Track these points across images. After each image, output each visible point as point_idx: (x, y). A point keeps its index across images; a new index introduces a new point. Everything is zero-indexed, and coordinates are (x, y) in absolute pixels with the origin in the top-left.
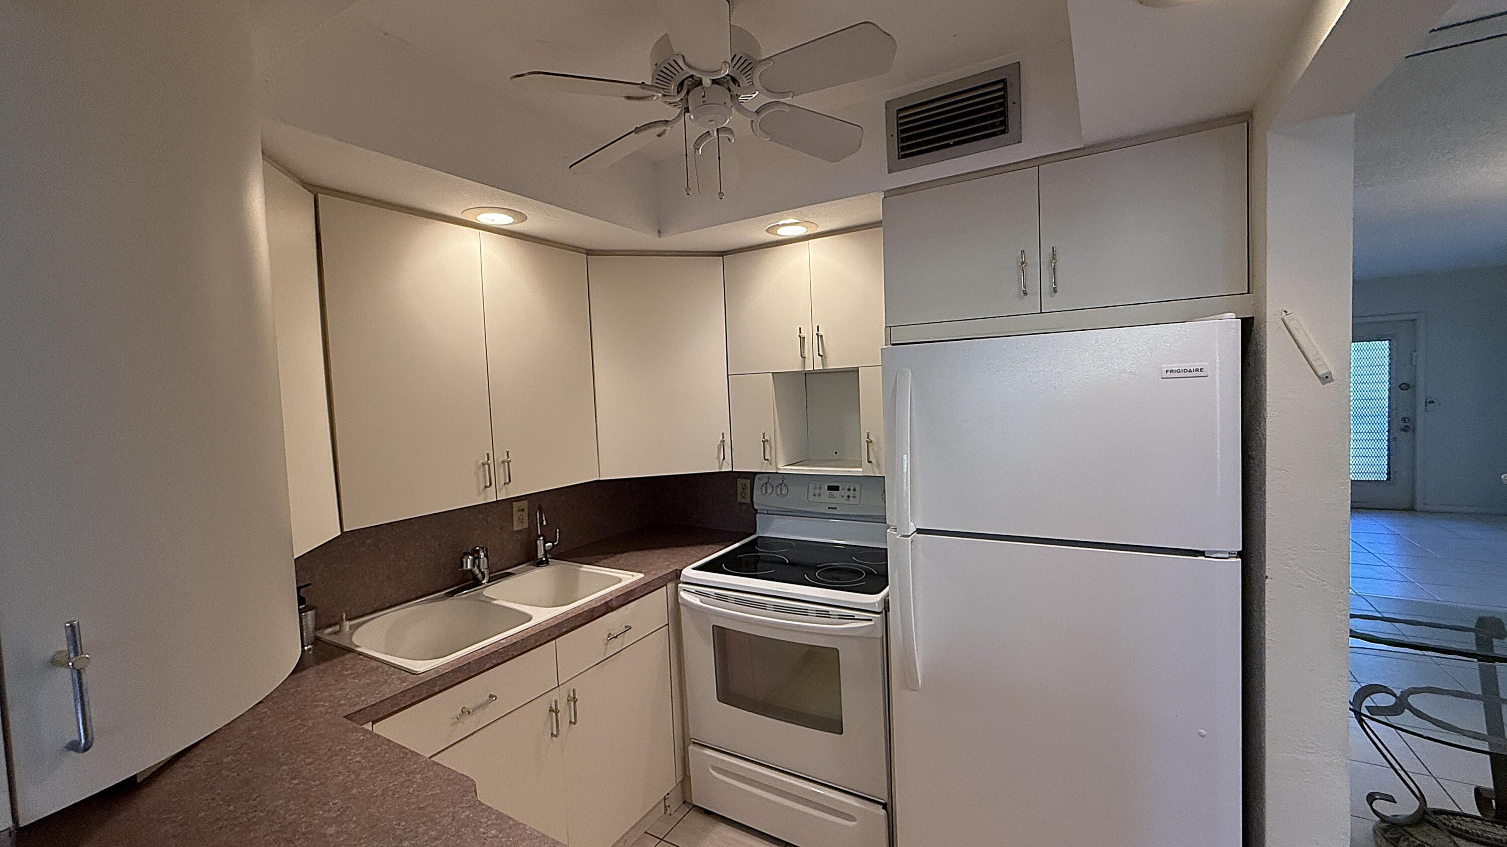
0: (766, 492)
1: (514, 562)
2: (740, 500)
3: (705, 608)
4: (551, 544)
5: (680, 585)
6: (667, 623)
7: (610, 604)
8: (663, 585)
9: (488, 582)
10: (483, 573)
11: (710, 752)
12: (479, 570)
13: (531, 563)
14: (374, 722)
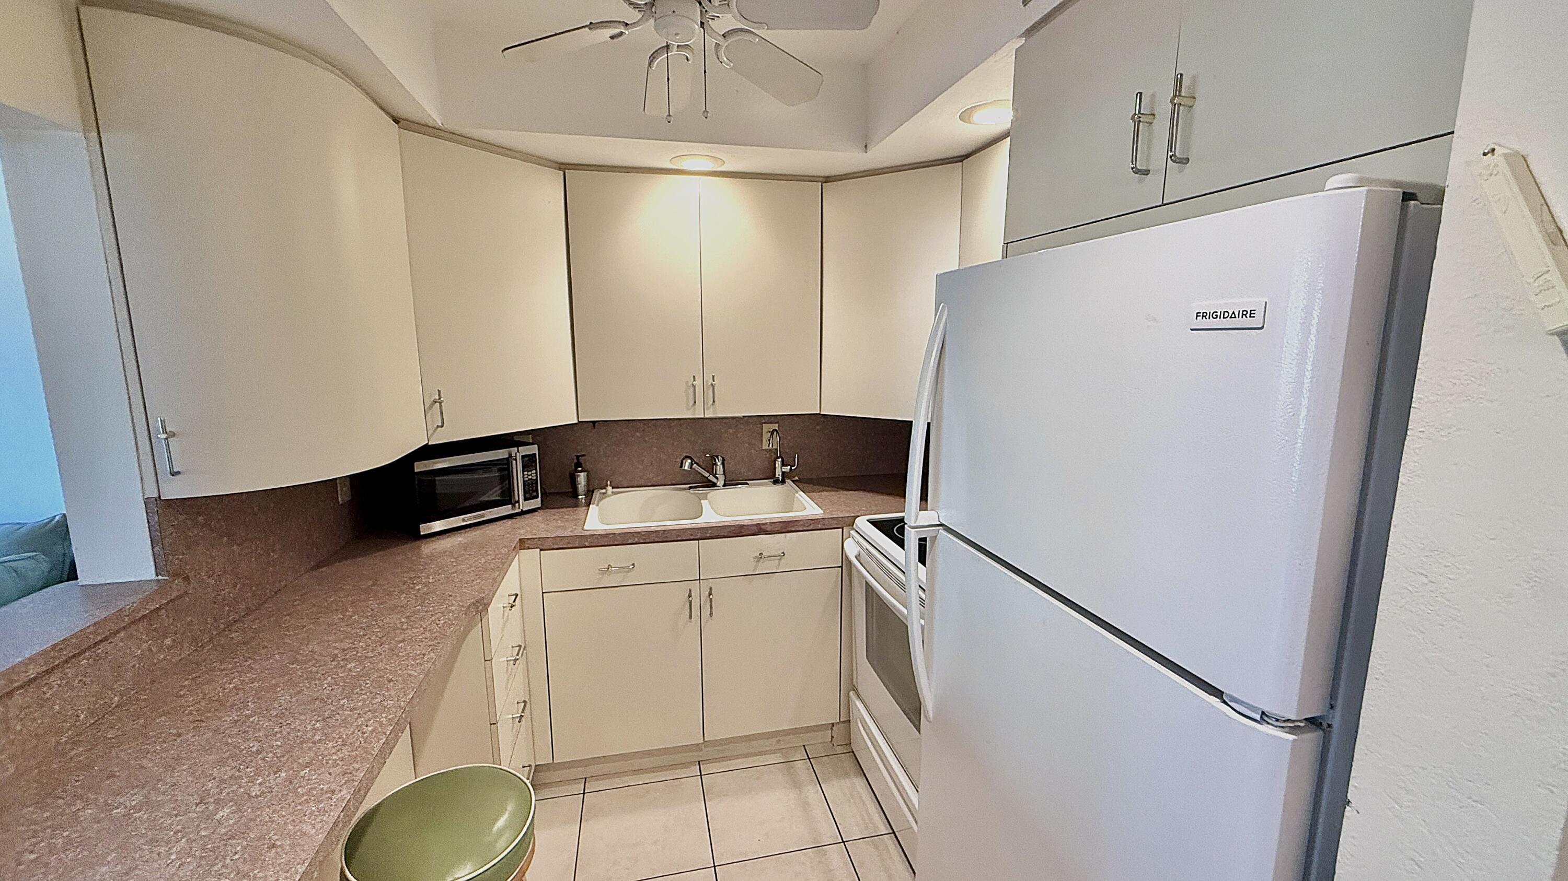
4: (789, 467)
5: (852, 532)
6: (841, 565)
7: (763, 527)
8: (836, 526)
9: (723, 486)
10: (717, 478)
11: (859, 704)
12: (710, 474)
13: (772, 480)
14: (541, 550)
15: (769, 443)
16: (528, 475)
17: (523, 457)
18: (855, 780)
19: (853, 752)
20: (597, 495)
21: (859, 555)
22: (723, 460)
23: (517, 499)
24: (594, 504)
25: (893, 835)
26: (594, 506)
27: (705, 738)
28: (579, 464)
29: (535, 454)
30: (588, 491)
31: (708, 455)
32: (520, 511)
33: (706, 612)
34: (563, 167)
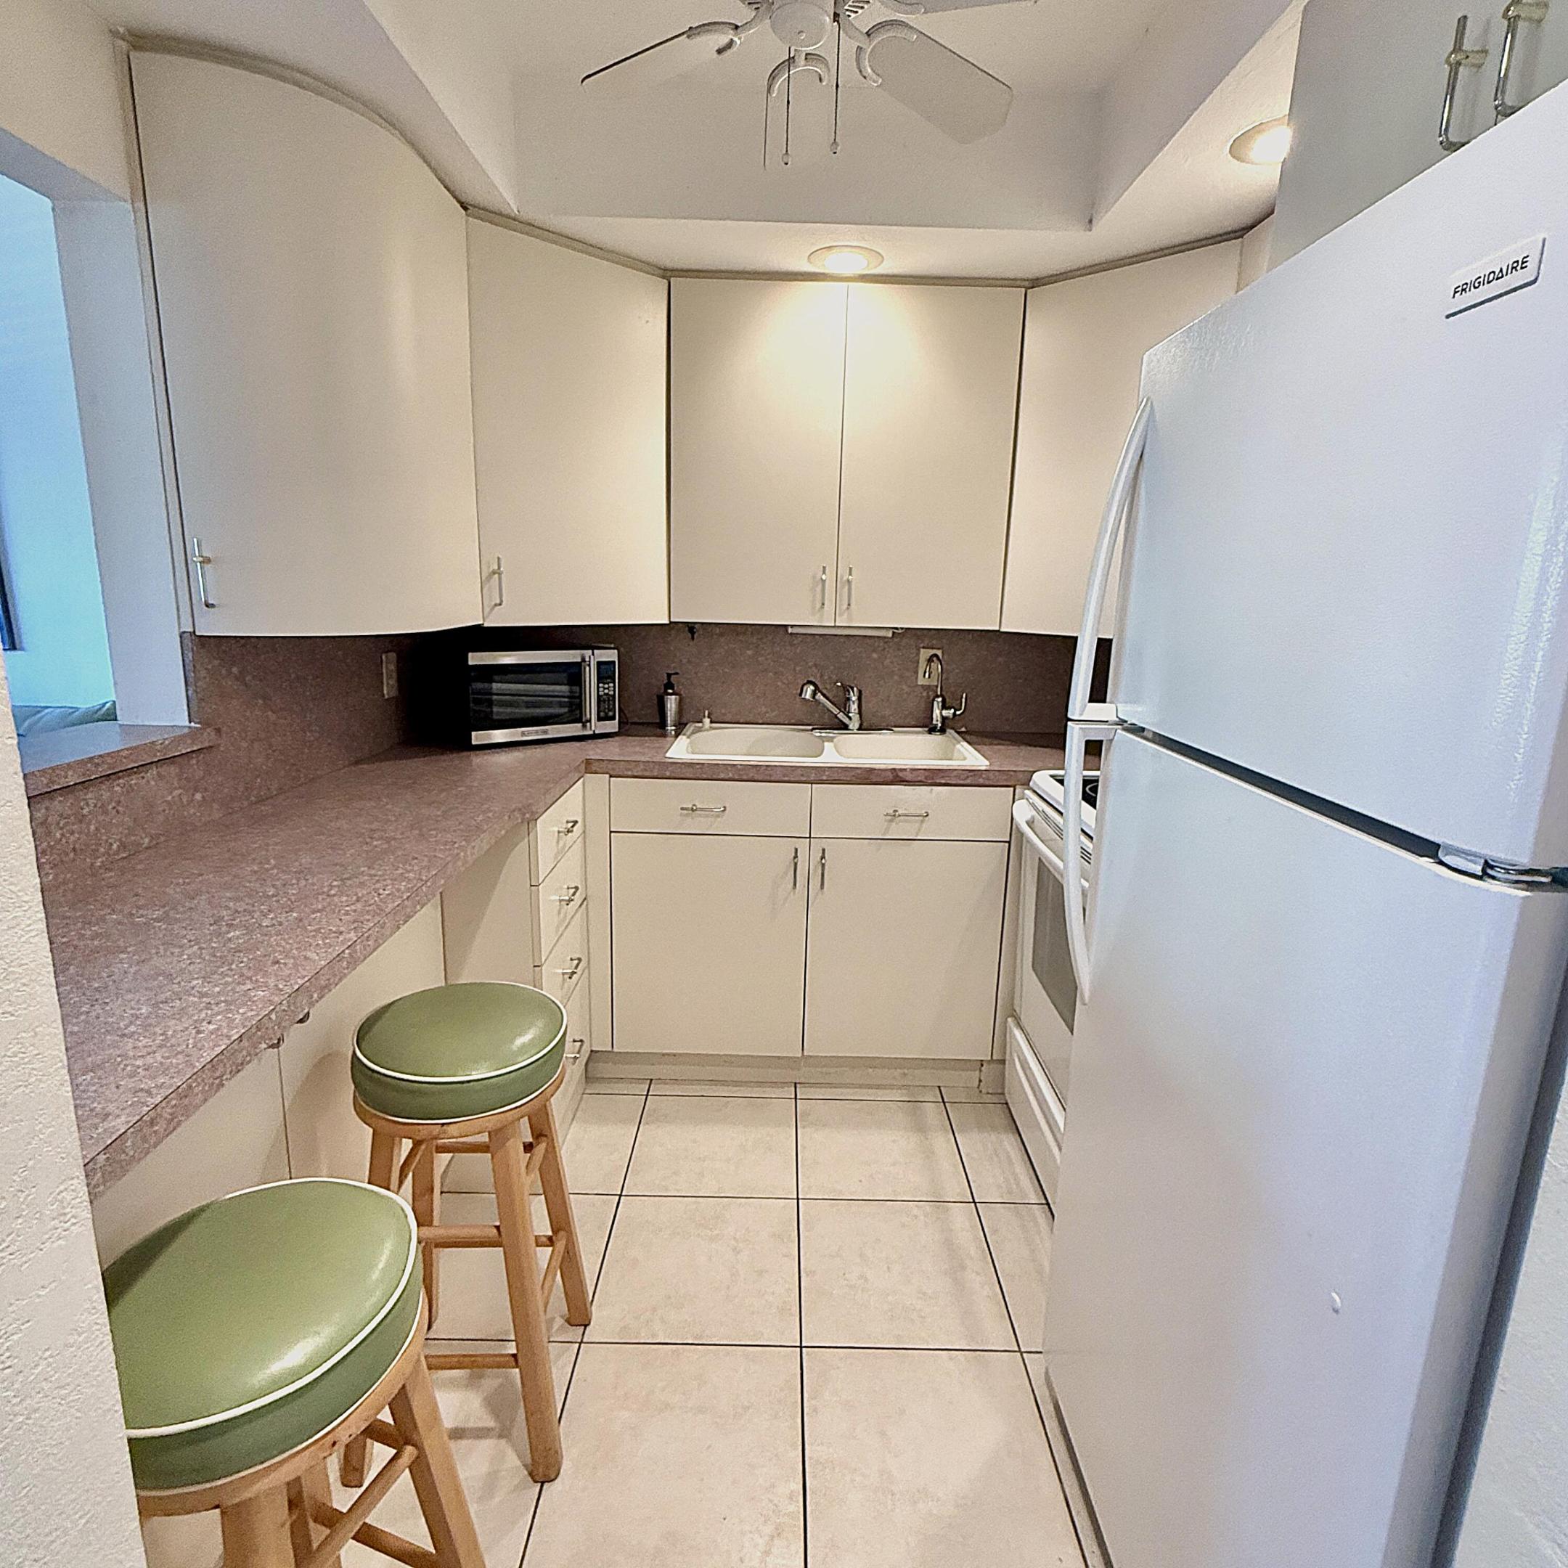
4: (952, 711)
5: (1027, 792)
6: (1008, 840)
7: (901, 774)
8: (1005, 783)
9: (858, 730)
10: (850, 718)
11: (1018, 1034)
12: (841, 711)
13: (927, 729)
14: (611, 776)
15: (926, 676)
16: (605, 689)
17: (599, 664)
18: (1003, 1136)
19: (1007, 1104)
20: (690, 728)
21: (1033, 822)
22: (860, 692)
23: (588, 716)
24: (684, 735)
25: (1046, 1207)
26: (684, 737)
27: (805, 1051)
28: (669, 685)
29: (614, 662)
30: (680, 724)
31: (839, 684)
32: (591, 732)
33: (815, 882)
34: (668, 274)
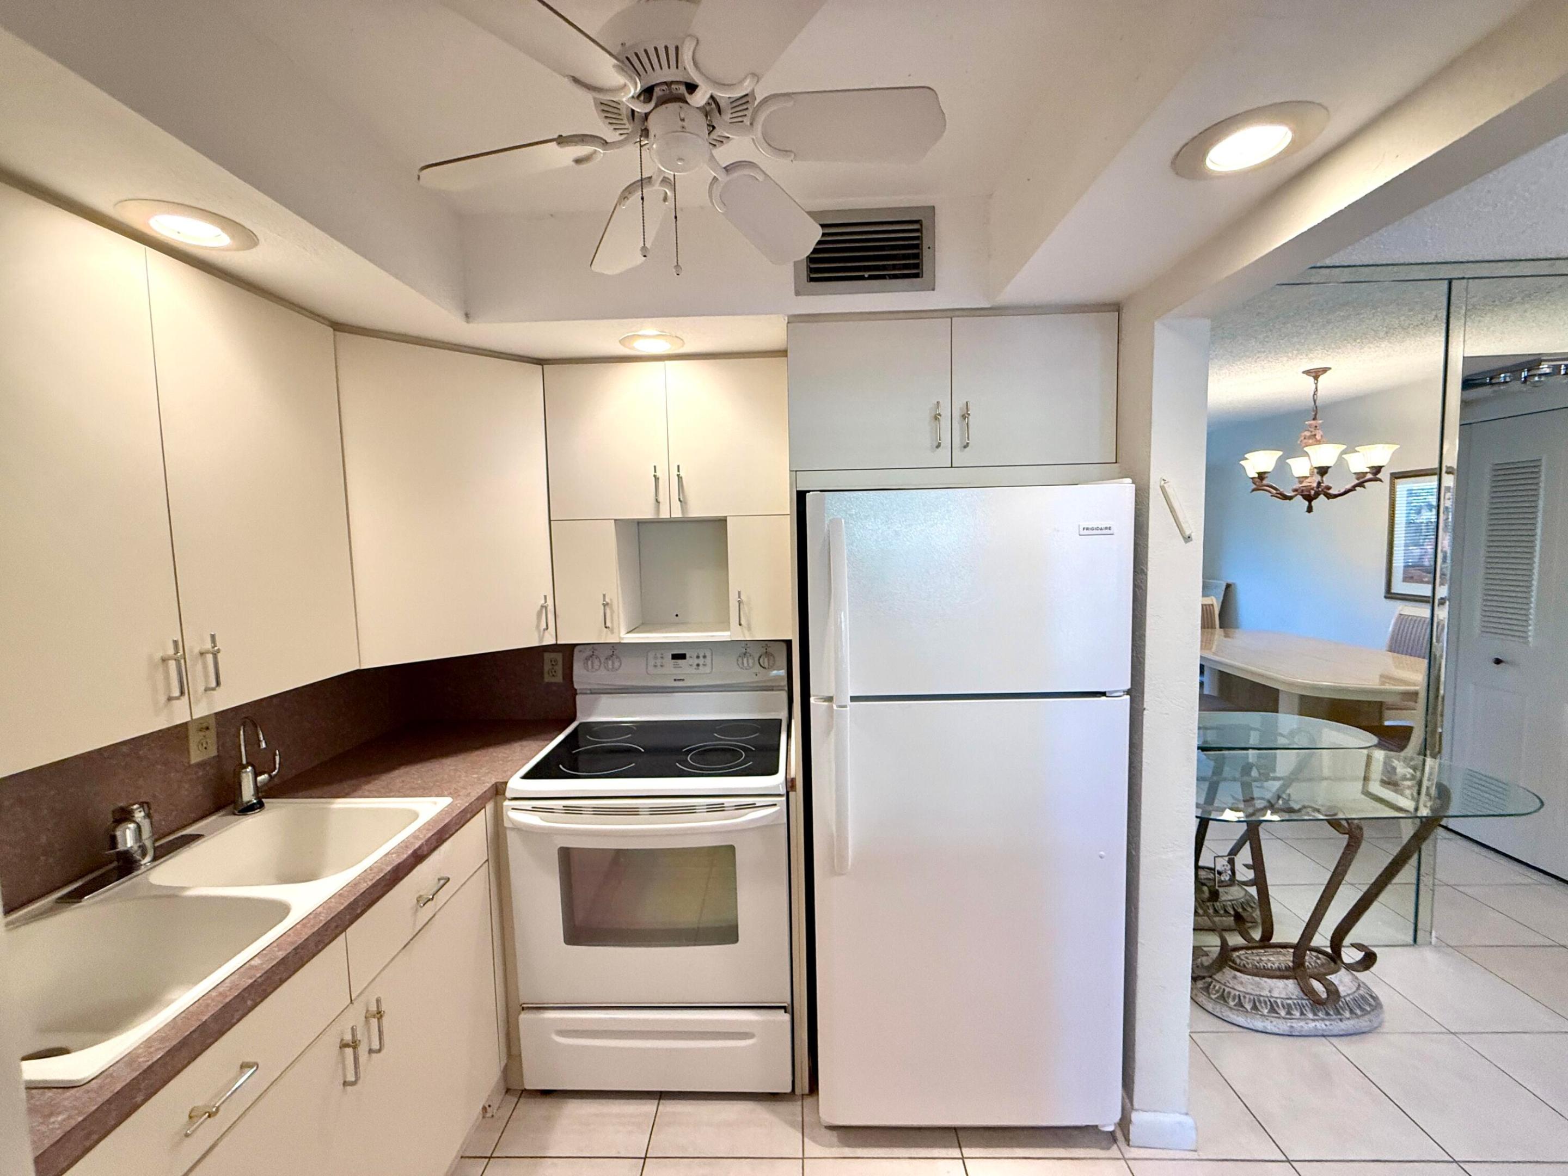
0: (592, 667)
1: (193, 815)
2: (547, 679)
3: (550, 828)
4: (266, 775)
5: (506, 803)
6: (487, 857)
7: (419, 852)
8: (481, 807)
10: (143, 847)
